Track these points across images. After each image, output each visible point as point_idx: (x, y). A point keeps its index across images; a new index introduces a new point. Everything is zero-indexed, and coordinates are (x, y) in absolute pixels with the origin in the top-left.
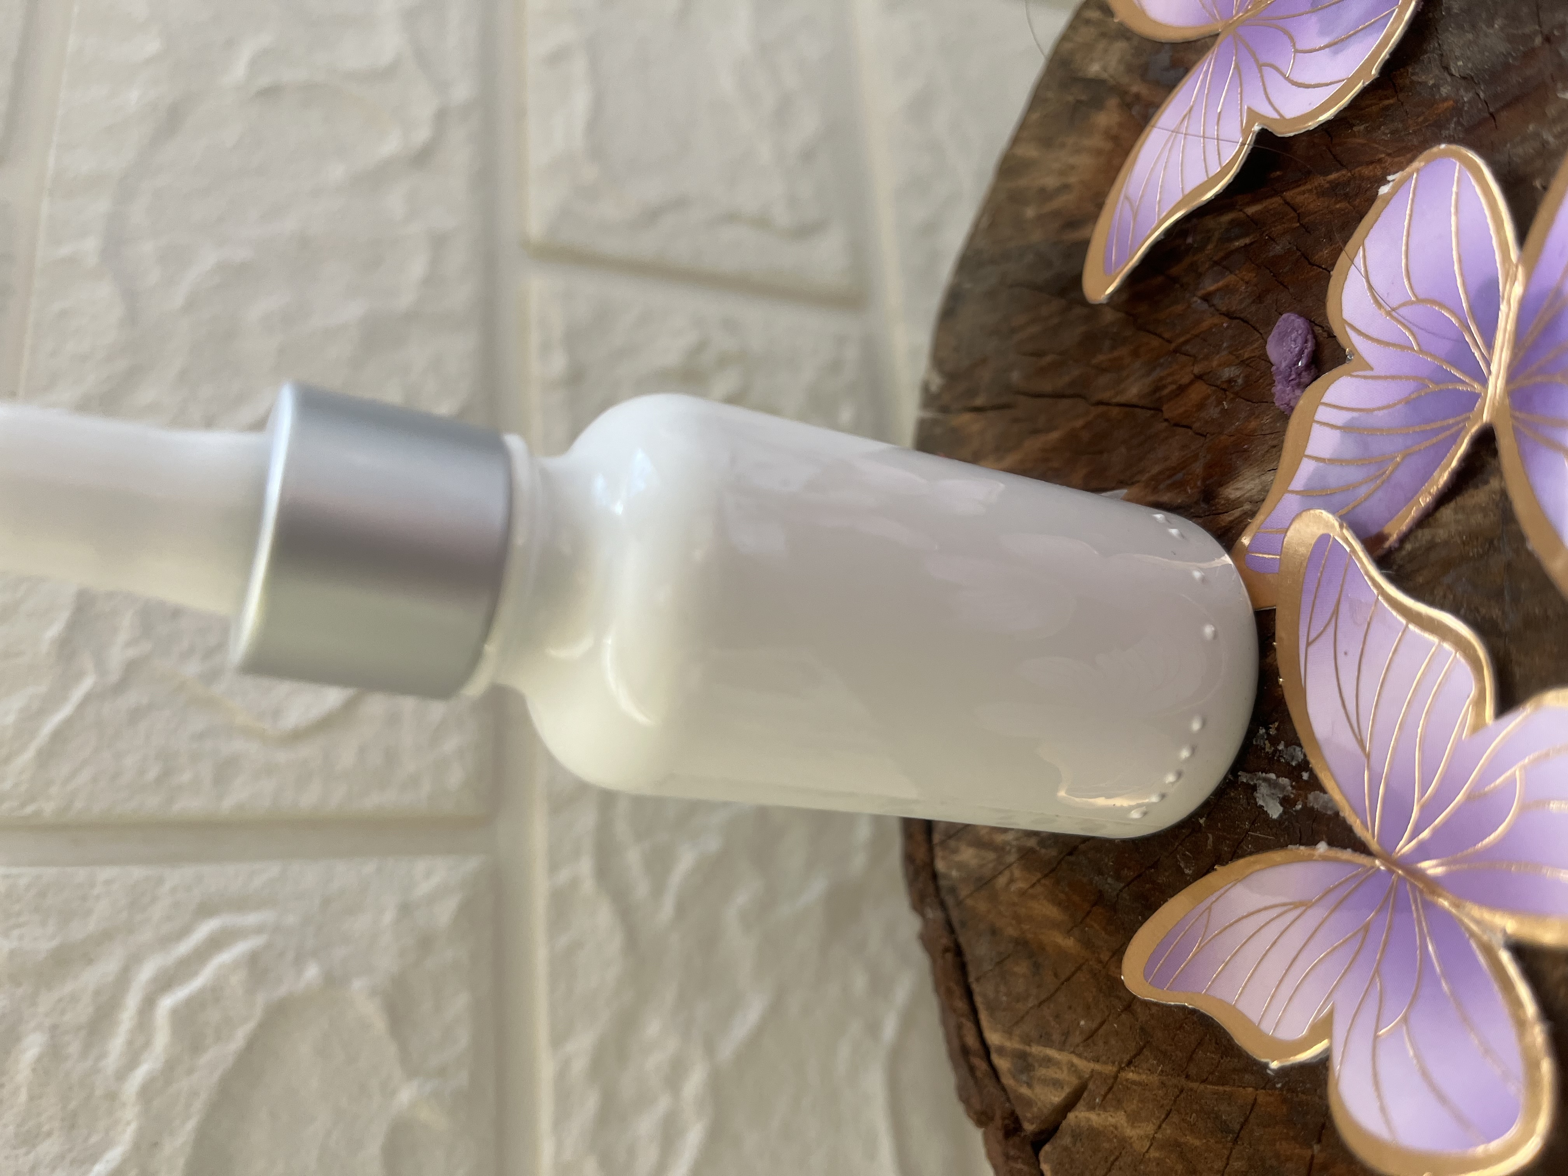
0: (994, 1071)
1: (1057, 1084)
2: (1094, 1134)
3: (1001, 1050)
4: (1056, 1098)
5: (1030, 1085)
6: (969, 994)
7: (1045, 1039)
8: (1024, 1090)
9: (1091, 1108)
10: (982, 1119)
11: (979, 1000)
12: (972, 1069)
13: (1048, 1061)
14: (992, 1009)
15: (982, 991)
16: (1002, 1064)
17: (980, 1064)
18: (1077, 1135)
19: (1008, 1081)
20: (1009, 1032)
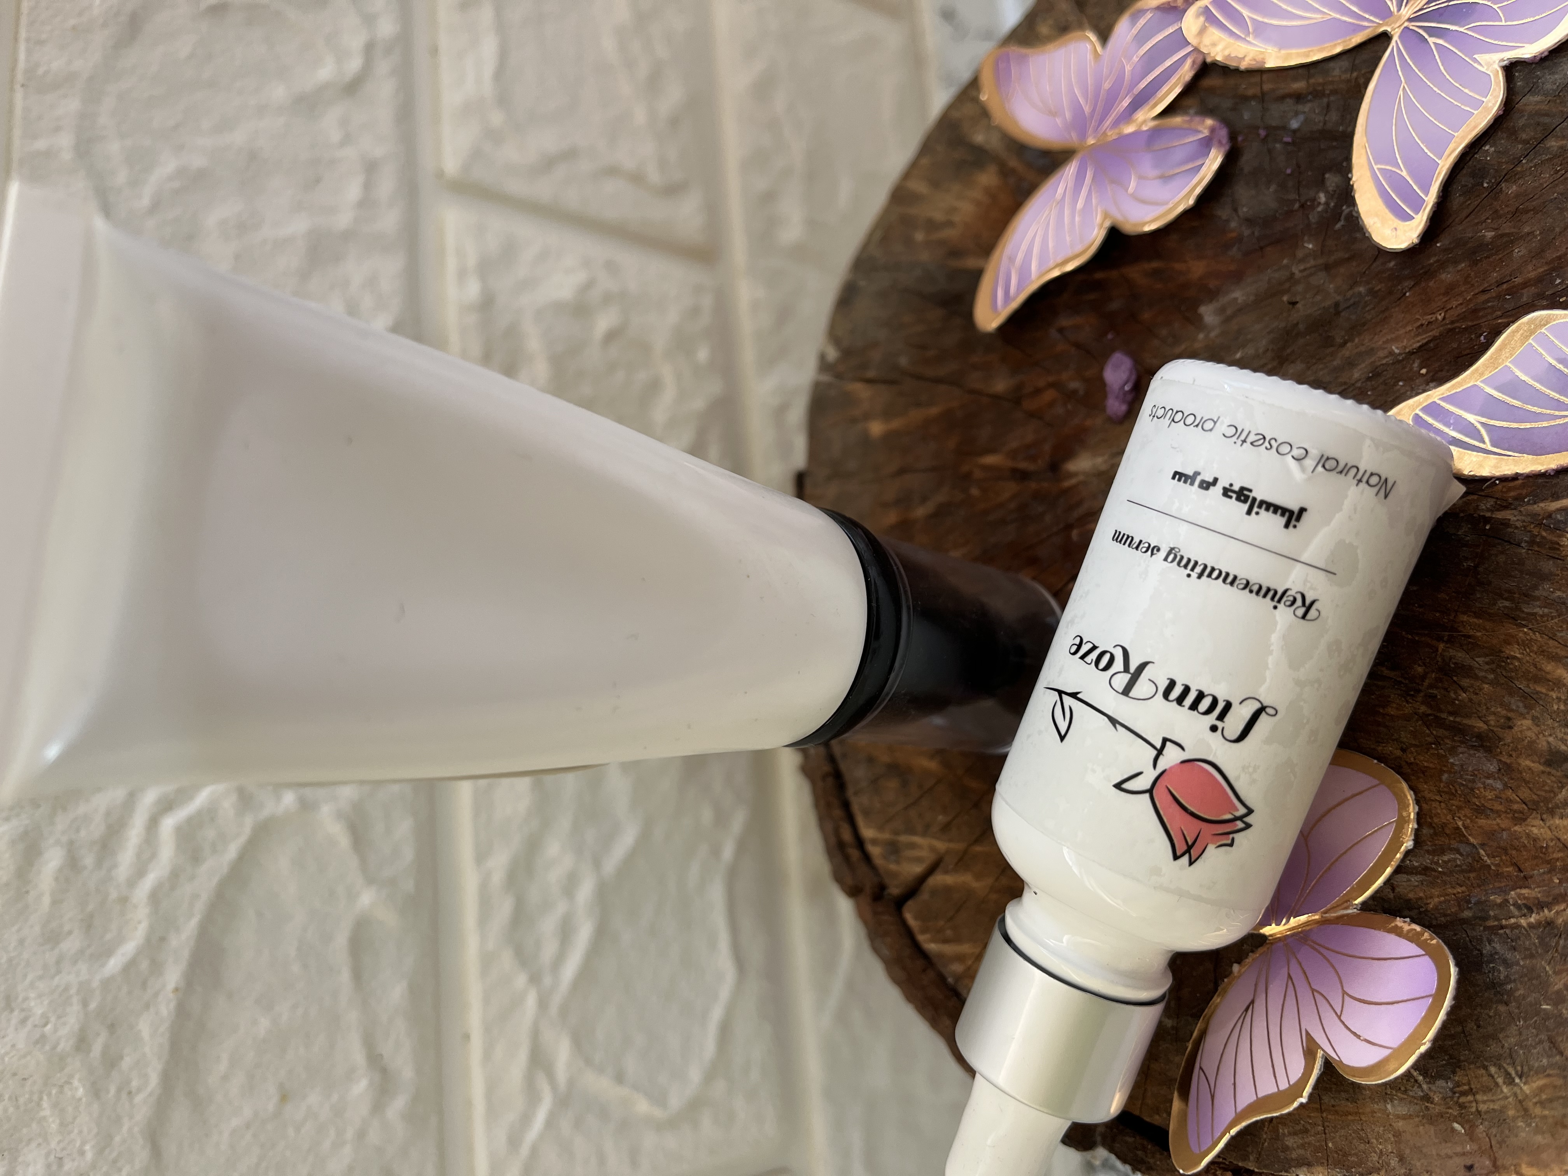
0: (867, 858)
1: (919, 860)
2: (948, 890)
3: (874, 842)
4: (918, 869)
5: (898, 862)
6: (846, 806)
7: (911, 831)
8: (893, 867)
9: (946, 872)
10: (853, 892)
11: (856, 809)
12: (847, 858)
13: (913, 846)
14: (867, 813)
15: (857, 804)
16: (875, 851)
17: (854, 853)
18: (934, 892)
19: (878, 861)
20: (881, 828)
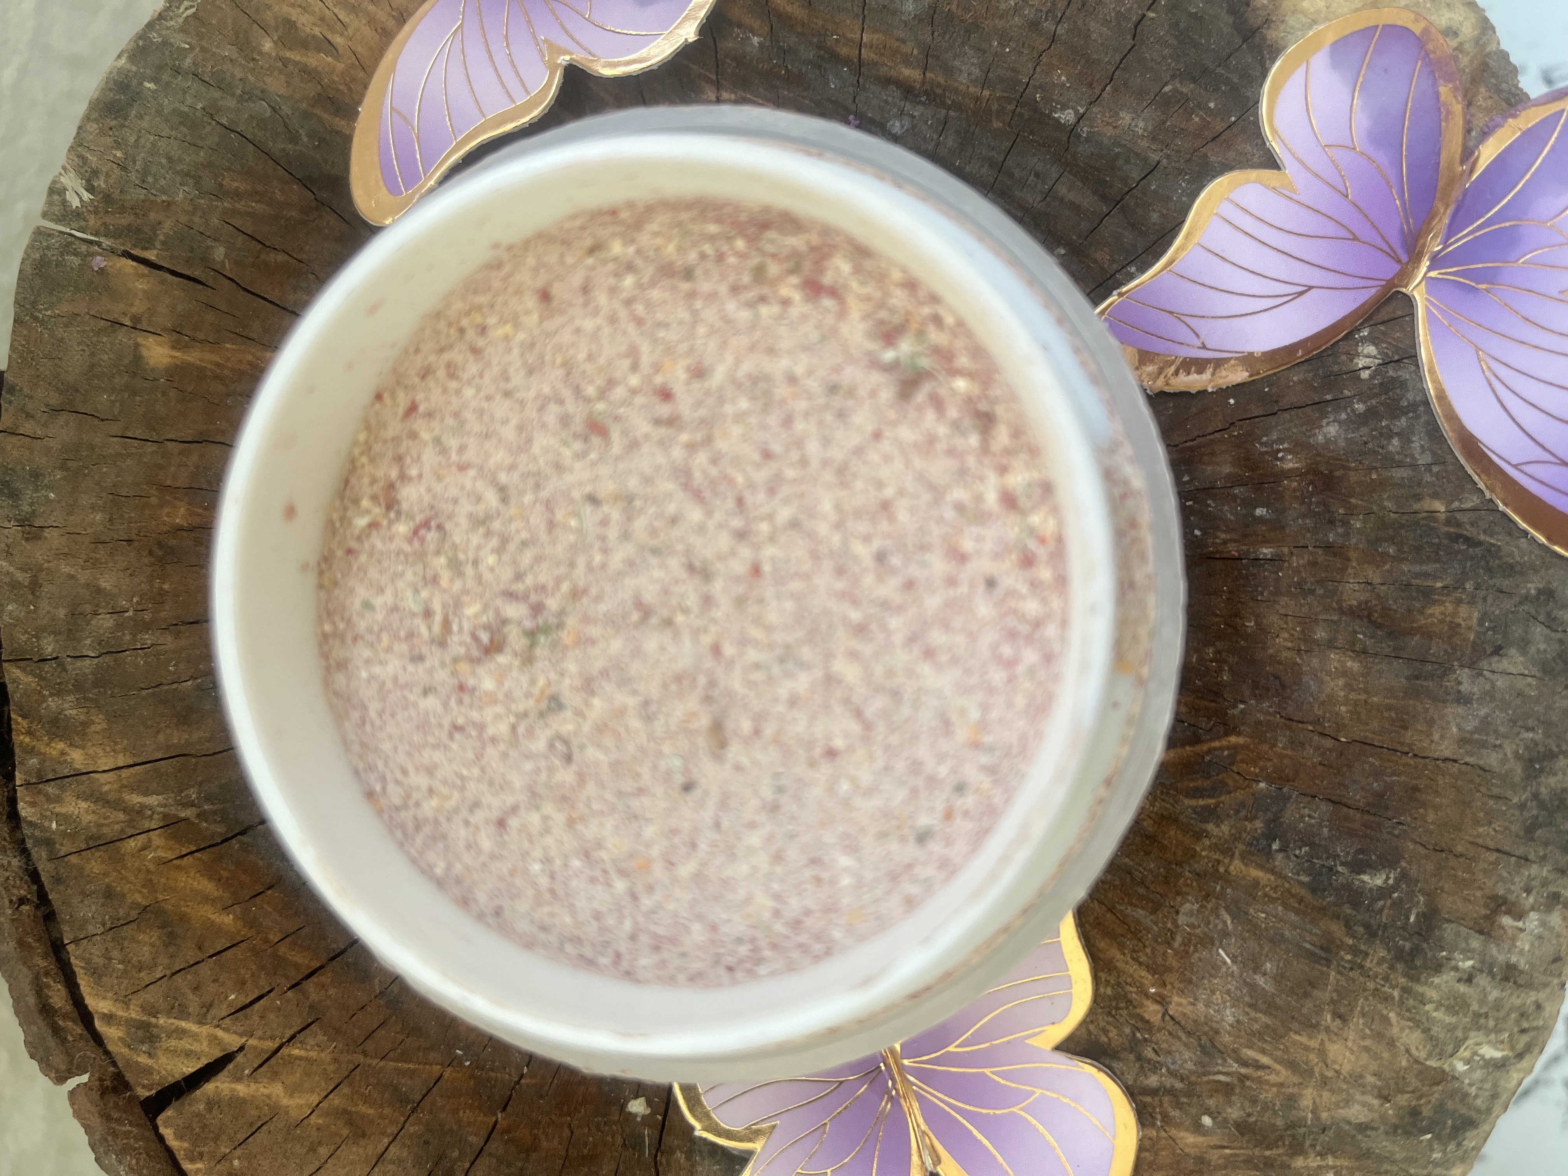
0: (96, 1037)
1: (190, 1054)
4: (186, 1067)
5: (151, 1055)
7: (179, 1011)
8: (142, 1059)
9: (238, 1079)
11: (76, 964)
12: (56, 1030)
13: (182, 1033)
14: (96, 973)
15: (80, 955)
16: (111, 1030)
18: (212, 1104)
19: (118, 1049)
20: (123, 1000)
